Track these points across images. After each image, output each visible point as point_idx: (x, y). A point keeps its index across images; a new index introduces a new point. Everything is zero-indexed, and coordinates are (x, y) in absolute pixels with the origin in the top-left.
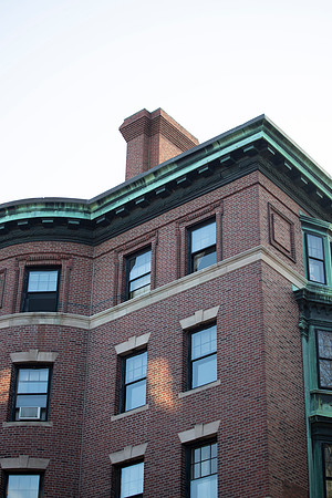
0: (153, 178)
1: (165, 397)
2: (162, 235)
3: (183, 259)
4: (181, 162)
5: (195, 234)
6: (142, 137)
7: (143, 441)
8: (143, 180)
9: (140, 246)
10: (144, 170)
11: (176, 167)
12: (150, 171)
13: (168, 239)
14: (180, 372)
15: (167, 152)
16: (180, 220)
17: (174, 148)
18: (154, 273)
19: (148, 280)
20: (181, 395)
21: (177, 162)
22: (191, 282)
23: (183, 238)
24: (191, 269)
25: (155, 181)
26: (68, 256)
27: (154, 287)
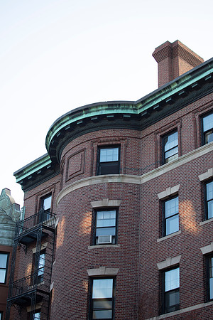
0: (176, 85)
1: (191, 225)
2: (184, 121)
3: (198, 136)
4: (193, 74)
5: (206, 120)
6: (167, 58)
7: (178, 254)
8: (169, 86)
9: (170, 129)
10: (170, 80)
11: (190, 77)
12: (174, 81)
13: (188, 123)
14: (200, 208)
15: (184, 68)
16: (195, 111)
17: (189, 65)
18: (180, 146)
19: (176, 150)
20: (202, 223)
21: (191, 74)
22: (204, 151)
23: (197, 123)
24: (204, 142)
25: (178, 87)
26: (125, 138)
27: (180, 155)
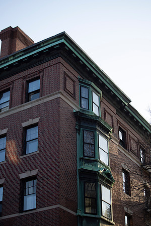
0: (12, 58)
1: (13, 158)
2: (15, 84)
3: (24, 95)
4: (25, 51)
5: (31, 84)
6: (9, 39)
7: (3, 177)
8: (8, 58)
9: (5, 88)
10: (9, 54)
11: (23, 53)
12: (11, 55)
13: (18, 86)
14: (21, 146)
15: (20, 46)
16: (24, 78)
17: (23, 45)
18: (11, 101)
19: (8, 104)
20: (21, 157)
22: (27, 106)
23: (25, 86)
24: (27, 100)
25: (13, 59)
27: (10, 107)
